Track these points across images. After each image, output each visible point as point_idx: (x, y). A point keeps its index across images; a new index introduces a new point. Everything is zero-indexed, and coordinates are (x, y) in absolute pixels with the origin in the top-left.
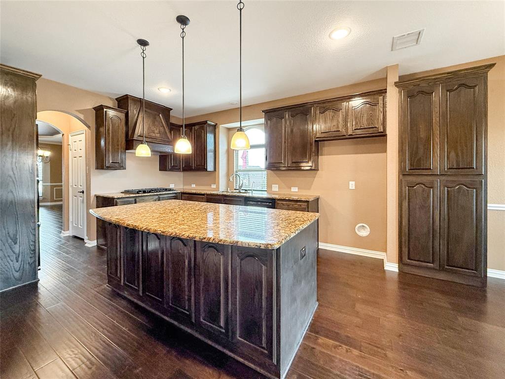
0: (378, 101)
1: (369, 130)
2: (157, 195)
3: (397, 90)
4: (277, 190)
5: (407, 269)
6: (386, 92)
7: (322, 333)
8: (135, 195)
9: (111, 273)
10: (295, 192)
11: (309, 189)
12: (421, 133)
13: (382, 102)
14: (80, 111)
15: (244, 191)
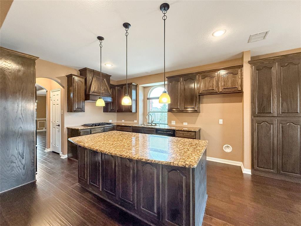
0: (238, 72)
1: (232, 89)
2: (103, 127)
3: (249, 66)
4: (175, 124)
5: (257, 173)
6: (243, 67)
7: (214, 216)
8: (90, 128)
9: (80, 177)
10: (186, 125)
11: (194, 123)
12: (265, 91)
13: (240, 73)
14: (59, 78)
15: (154, 125)
